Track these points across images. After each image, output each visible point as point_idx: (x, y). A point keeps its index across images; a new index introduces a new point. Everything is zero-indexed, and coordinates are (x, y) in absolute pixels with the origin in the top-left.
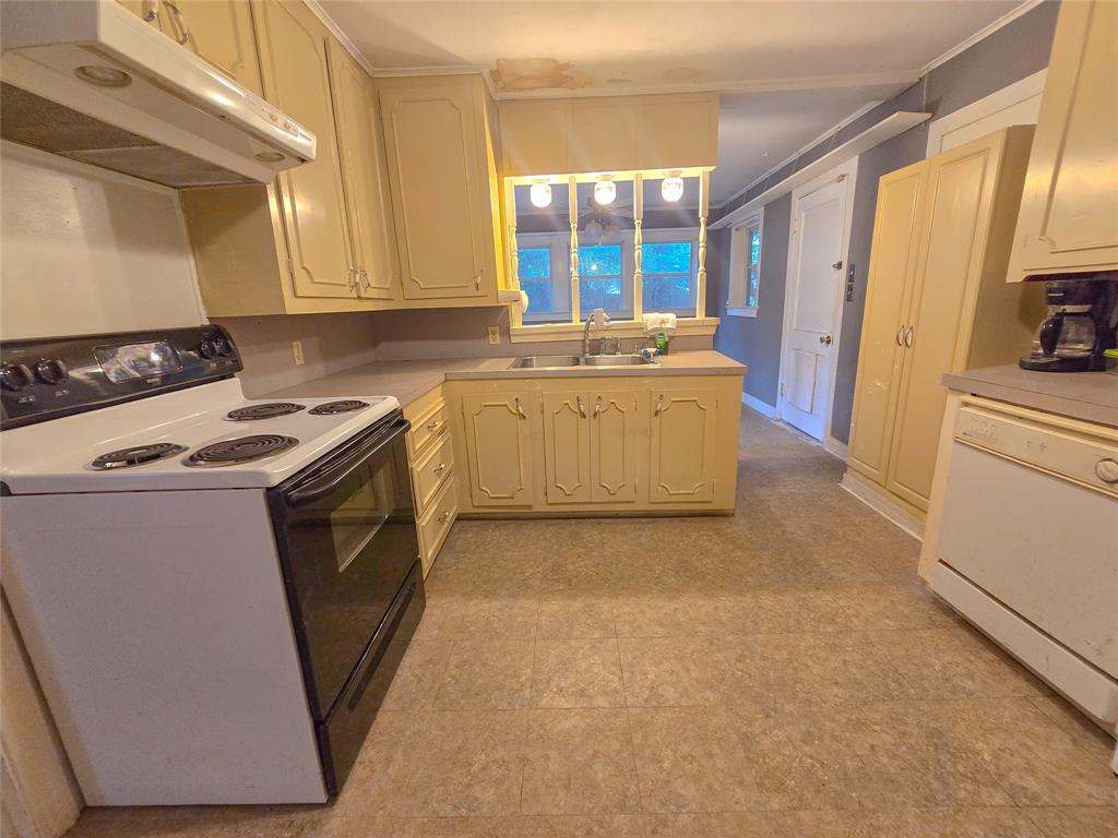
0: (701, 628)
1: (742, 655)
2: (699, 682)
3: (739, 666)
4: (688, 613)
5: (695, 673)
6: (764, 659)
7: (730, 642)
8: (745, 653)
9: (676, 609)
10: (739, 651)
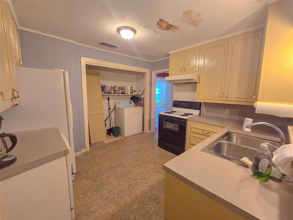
0: (140, 181)
1: (129, 179)
2: (134, 171)
3: (129, 177)
4: (145, 183)
5: (136, 172)
6: (125, 181)
7: (132, 181)
8: (129, 180)
9: (148, 183)
10: (130, 180)
